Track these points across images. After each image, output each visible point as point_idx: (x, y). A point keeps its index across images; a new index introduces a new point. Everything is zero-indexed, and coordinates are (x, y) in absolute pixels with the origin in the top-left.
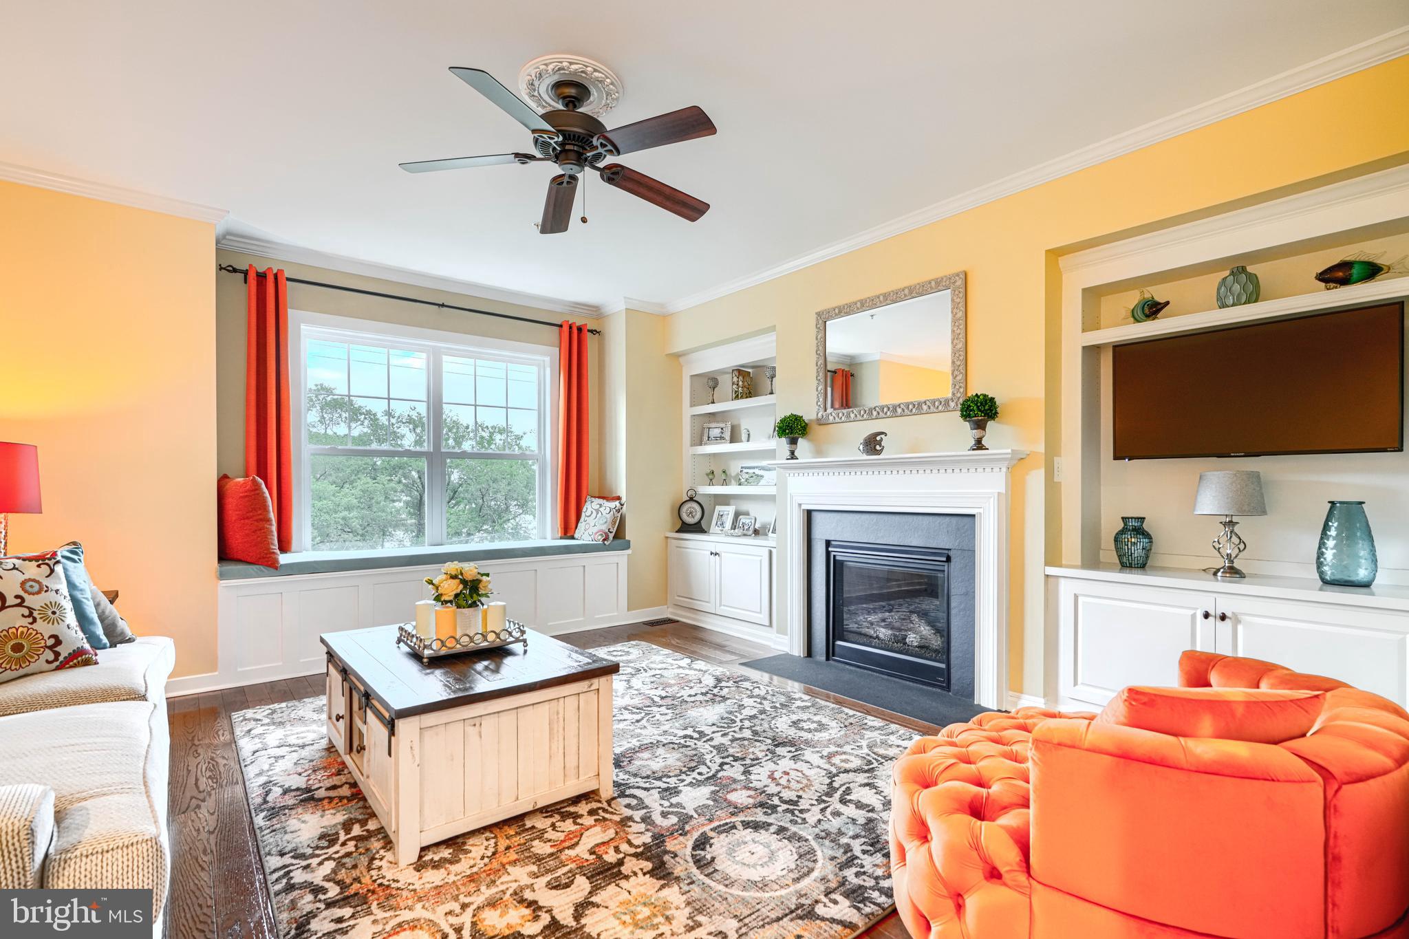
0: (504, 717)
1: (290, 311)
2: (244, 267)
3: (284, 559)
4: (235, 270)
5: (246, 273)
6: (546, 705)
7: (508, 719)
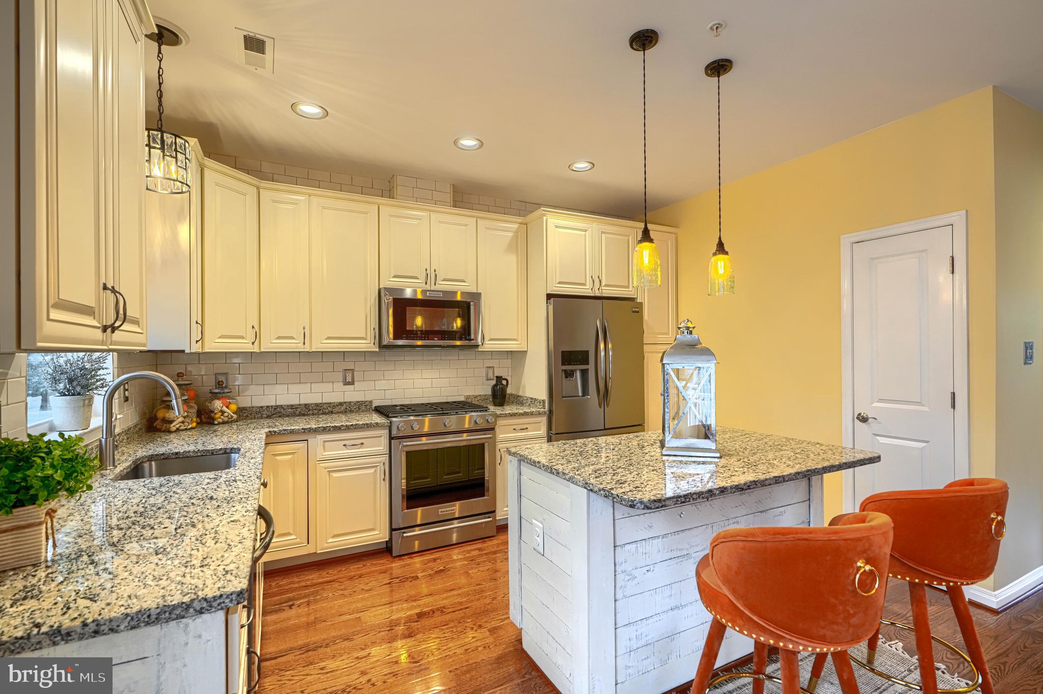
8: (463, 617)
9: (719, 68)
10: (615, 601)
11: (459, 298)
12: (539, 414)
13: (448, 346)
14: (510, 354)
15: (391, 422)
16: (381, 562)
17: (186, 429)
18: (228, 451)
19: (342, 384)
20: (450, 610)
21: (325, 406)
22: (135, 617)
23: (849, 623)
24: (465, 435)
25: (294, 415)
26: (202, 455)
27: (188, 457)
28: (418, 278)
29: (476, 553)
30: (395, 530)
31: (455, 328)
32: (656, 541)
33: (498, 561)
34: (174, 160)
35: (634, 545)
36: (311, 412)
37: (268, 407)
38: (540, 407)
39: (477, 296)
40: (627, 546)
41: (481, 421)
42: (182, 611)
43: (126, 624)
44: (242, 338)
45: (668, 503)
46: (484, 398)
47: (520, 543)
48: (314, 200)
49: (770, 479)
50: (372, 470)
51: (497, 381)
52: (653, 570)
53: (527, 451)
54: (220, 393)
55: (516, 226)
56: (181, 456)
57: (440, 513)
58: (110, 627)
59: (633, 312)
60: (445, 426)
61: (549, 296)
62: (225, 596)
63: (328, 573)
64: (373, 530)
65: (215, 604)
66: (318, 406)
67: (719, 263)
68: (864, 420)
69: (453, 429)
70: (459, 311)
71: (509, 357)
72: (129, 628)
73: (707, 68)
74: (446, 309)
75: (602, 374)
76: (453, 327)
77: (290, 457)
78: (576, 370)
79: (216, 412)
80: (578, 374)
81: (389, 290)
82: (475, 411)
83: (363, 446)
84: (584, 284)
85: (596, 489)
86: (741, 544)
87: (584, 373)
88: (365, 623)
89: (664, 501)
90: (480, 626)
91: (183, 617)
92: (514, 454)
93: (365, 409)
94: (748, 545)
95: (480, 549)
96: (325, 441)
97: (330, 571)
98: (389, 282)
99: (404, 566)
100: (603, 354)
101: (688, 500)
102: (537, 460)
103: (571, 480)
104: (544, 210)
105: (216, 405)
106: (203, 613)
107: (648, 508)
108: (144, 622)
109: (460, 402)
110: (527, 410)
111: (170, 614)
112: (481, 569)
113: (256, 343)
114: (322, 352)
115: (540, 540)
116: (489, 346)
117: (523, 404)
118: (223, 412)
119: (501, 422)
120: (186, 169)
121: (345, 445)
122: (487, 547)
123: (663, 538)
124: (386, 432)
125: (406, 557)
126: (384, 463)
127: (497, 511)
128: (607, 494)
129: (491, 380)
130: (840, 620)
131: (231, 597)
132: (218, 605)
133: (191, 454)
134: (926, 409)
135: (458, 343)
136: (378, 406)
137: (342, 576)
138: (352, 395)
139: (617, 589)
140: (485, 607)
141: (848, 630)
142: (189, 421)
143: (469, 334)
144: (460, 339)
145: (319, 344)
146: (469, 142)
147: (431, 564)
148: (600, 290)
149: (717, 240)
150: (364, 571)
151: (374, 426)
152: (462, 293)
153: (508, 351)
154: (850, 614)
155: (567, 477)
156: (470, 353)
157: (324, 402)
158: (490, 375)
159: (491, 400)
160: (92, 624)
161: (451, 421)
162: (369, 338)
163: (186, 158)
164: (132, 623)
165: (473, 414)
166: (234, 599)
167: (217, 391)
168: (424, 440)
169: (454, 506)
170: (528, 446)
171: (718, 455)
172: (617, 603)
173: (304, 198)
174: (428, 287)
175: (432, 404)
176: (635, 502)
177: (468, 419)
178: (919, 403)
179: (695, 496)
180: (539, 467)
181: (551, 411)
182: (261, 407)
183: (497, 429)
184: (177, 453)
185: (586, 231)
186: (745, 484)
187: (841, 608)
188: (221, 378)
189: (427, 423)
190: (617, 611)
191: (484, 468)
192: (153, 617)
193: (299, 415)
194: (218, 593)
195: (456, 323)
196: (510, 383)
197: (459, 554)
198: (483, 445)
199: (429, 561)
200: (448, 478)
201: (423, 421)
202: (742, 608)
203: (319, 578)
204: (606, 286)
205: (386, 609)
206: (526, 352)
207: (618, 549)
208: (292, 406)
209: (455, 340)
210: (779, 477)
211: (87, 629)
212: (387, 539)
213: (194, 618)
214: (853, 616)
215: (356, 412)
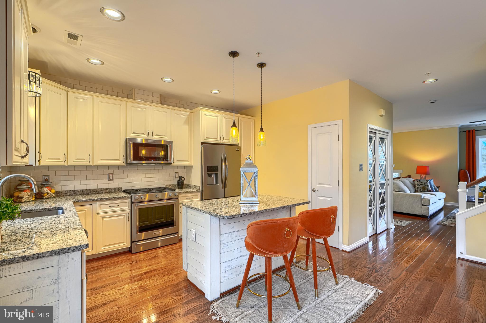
1: (476, 137)
8: (164, 272)
9: (261, 65)
10: (220, 254)
11: (163, 143)
12: (198, 192)
13: (158, 164)
14: (186, 167)
15: (132, 196)
16: (127, 256)
17: (30, 201)
18: (56, 209)
19: (107, 180)
20: (158, 270)
21: (99, 190)
22: (51, 252)
23: (283, 247)
24: (165, 201)
25: (83, 194)
26: (44, 211)
27: (36, 212)
28: (144, 134)
29: (170, 249)
30: (134, 242)
31: (161, 155)
32: (235, 233)
33: (179, 252)
34: (35, 83)
35: (227, 234)
36: (92, 193)
37: (70, 191)
38: (198, 189)
39: (171, 142)
40: (224, 234)
41: (172, 195)
42: (67, 250)
43: (48, 254)
44: (59, 159)
45: (235, 217)
46: (174, 186)
47: (187, 239)
48: (95, 98)
49: (271, 209)
50: (123, 217)
51: (180, 178)
52: (234, 243)
53: (190, 204)
54: (46, 184)
55: (188, 113)
56: (34, 211)
57: (154, 234)
58: (43, 255)
59: (237, 150)
60: (156, 197)
61: (202, 143)
62: (82, 246)
63: (102, 262)
64: (123, 242)
65: (78, 248)
66: (96, 190)
67: (261, 135)
68: (314, 191)
69: (160, 198)
70: (163, 149)
71: (185, 168)
72: (49, 256)
73: (258, 64)
74: (156, 148)
75: (223, 175)
76: (160, 155)
77: (84, 212)
78: (213, 174)
79: (44, 193)
80: (214, 175)
81: (131, 139)
82: (170, 191)
83: (119, 206)
84: (217, 139)
85: (213, 214)
86: (254, 226)
87: (217, 175)
88: (121, 278)
89: (234, 216)
90: (171, 274)
91: (67, 253)
92: (185, 205)
93: (119, 191)
94: (256, 226)
95: (171, 248)
96: (100, 205)
97: (103, 261)
98: (131, 135)
99: (138, 257)
100: (224, 167)
101: (242, 216)
102: (193, 206)
103: (205, 212)
104: (200, 108)
105: (44, 190)
106: (74, 251)
107: (229, 218)
108: (54, 254)
109: (163, 188)
110: (192, 190)
111: (63, 251)
112: (172, 255)
113: (66, 162)
114: (98, 166)
115: (194, 236)
116: (176, 163)
117: (191, 188)
118: (48, 193)
119: (181, 195)
120: (40, 87)
121: (110, 206)
122: (175, 247)
123: (238, 232)
124: (130, 200)
125: (138, 253)
126: (128, 214)
127: (179, 232)
128: (216, 216)
129: (177, 178)
130: (281, 246)
131: (84, 246)
132: (80, 249)
133: (38, 210)
134: (331, 186)
135: (162, 162)
136: (125, 190)
137: (108, 262)
138: (112, 185)
139: (221, 250)
140: (173, 268)
141: (283, 249)
142: (31, 197)
143: (167, 158)
144: (163, 161)
145: (97, 162)
146: (167, 79)
147: (150, 255)
148: (223, 141)
149: (261, 127)
150: (119, 260)
151: (124, 198)
152: (164, 141)
153: (185, 166)
154: (284, 244)
155: (204, 211)
156: (168, 166)
157: (98, 188)
158: (177, 176)
159: (177, 186)
160: (36, 254)
161: (159, 195)
162: (121, 159)
163: (40, 83)
164: (50, 254)
165: (169, 192)
166: (85, 246)
167: (45, 183)
168: (146, 203)
169: (160, 231)
170: (191, 203)
171: (258, 203)
172: (221, 254)
173: (90, 97)
174: (149, 138)
175: (151, 188)
176: (225, 217)
177: (166, 195)
178: (329, 185)
179: (245, 214)
180: (194, 209)
181: (202, 191)
182: (67, 191)
183: (179, 198)
184: (31, 210)
185: (218, 117)
186: (262, 211)
187: (281, 242)
188: (47, 178)
189: (147, 196)
190: (221, 257)
191: (173, 217)
192: (57, 252)
193: (86, 194)
194: (79, 245)
195: (161, 153)
196: (185, 179)
197: (162, 250)
198: (173, 205)
199: (149, 254)
200: (157, 221)
201: (146, 196)
202: (255, 246)
203: (98, 264)
204: (226, 139)
205: (129, 272)
206: (192, 166)
207: (221, 236)
208: (82, 190)
209: (161, 161)
210: (275, 208)
211: (35, 256)
212: (130, 246)
213: (71, 253)
214: (285, 244)
215: (114, 192)
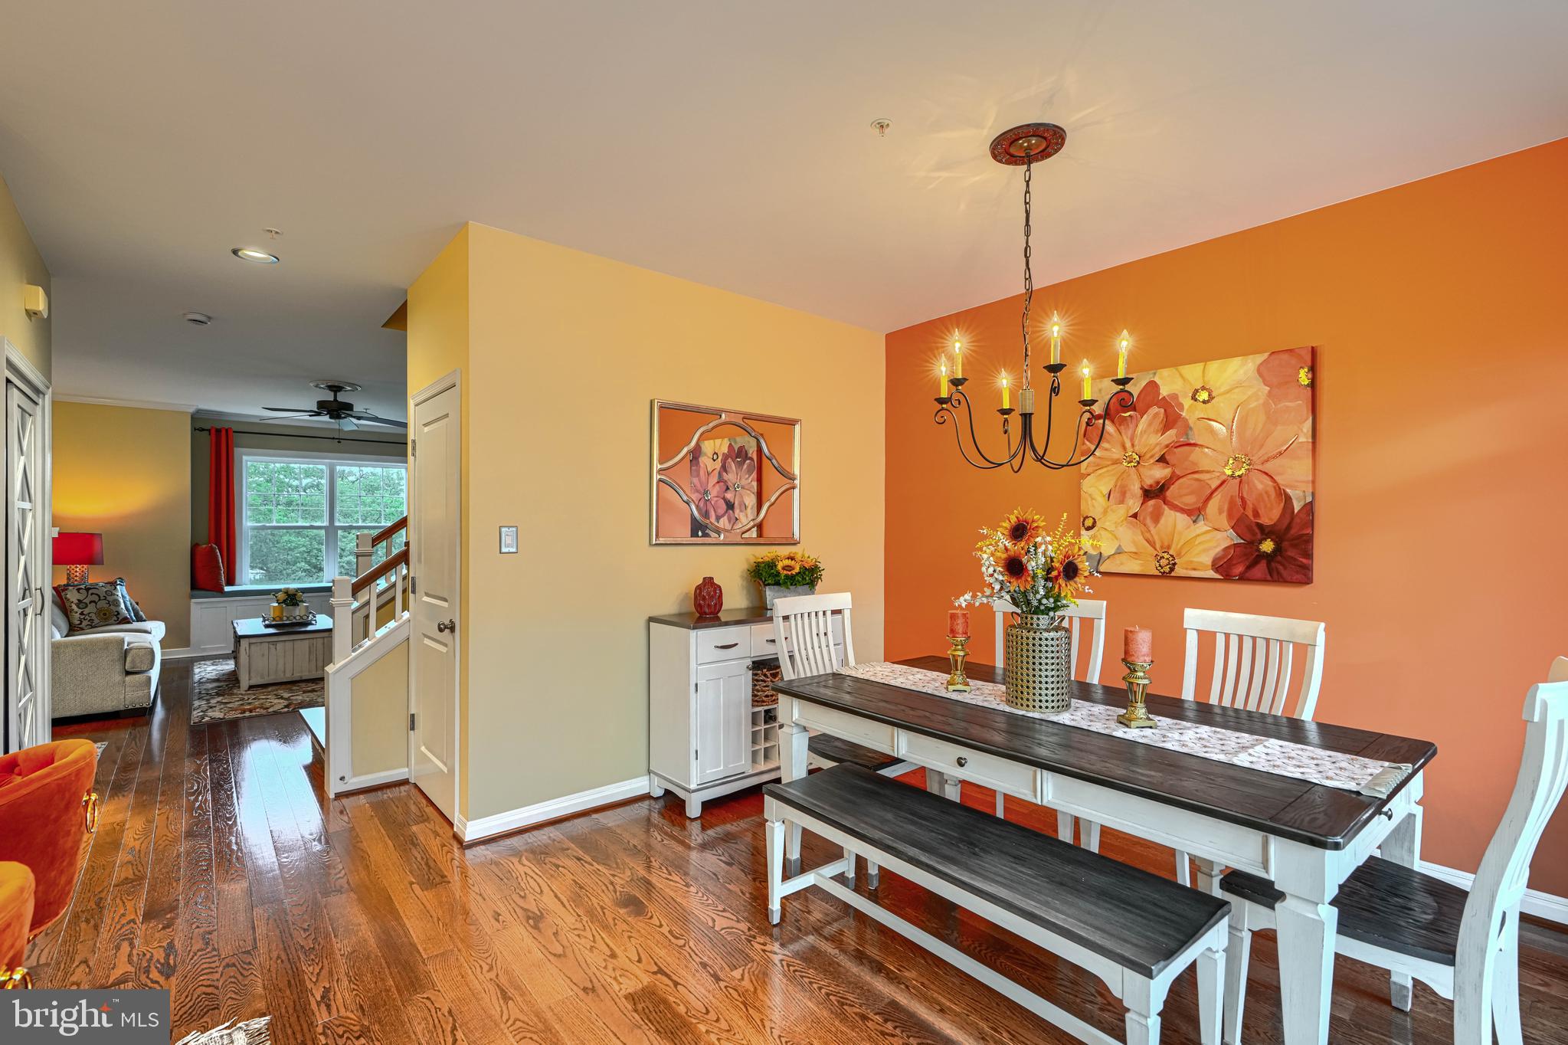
0: (287, 643)
1: (235, 449)
2: (209, 428)
3: (227, 589)
4: (203, 430)
5: (209, 430)
6: (307, 641)
7: (289, 645)
